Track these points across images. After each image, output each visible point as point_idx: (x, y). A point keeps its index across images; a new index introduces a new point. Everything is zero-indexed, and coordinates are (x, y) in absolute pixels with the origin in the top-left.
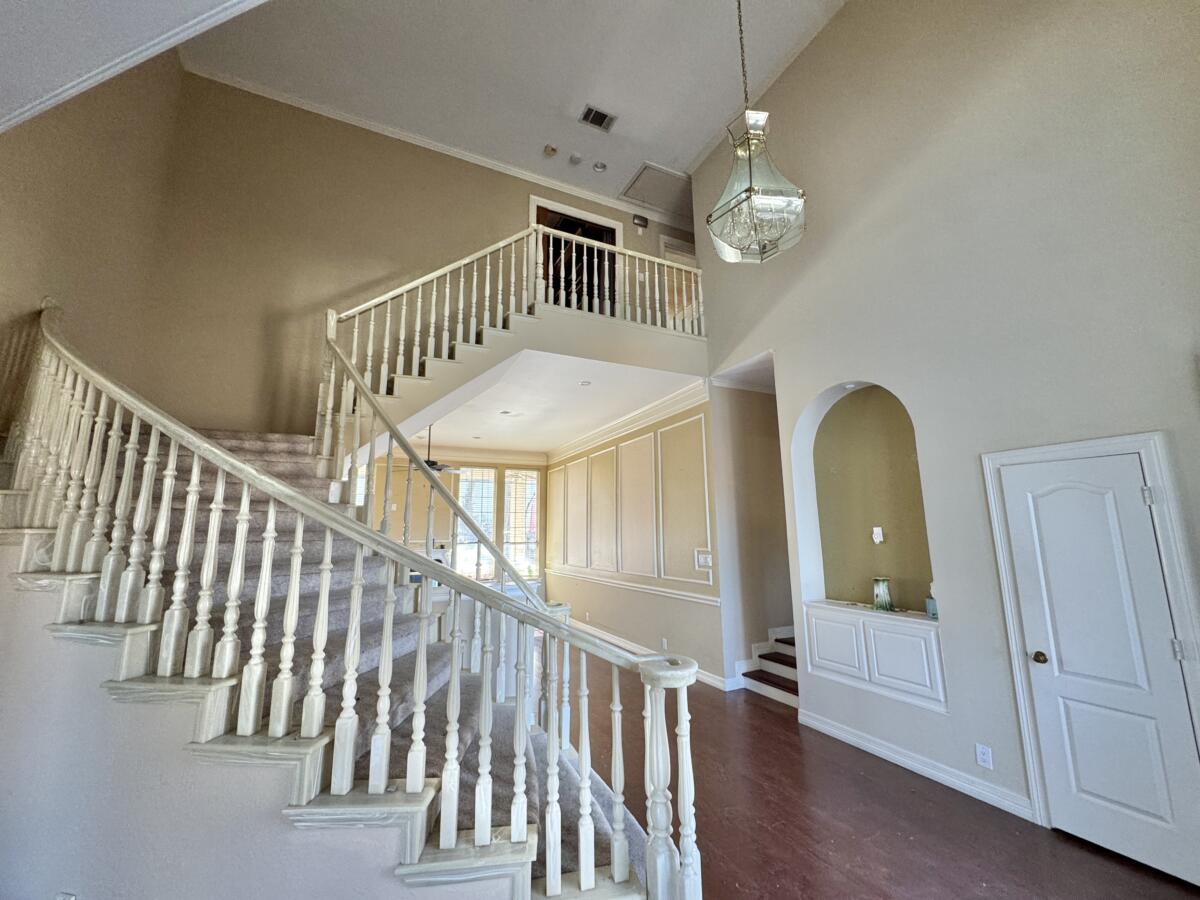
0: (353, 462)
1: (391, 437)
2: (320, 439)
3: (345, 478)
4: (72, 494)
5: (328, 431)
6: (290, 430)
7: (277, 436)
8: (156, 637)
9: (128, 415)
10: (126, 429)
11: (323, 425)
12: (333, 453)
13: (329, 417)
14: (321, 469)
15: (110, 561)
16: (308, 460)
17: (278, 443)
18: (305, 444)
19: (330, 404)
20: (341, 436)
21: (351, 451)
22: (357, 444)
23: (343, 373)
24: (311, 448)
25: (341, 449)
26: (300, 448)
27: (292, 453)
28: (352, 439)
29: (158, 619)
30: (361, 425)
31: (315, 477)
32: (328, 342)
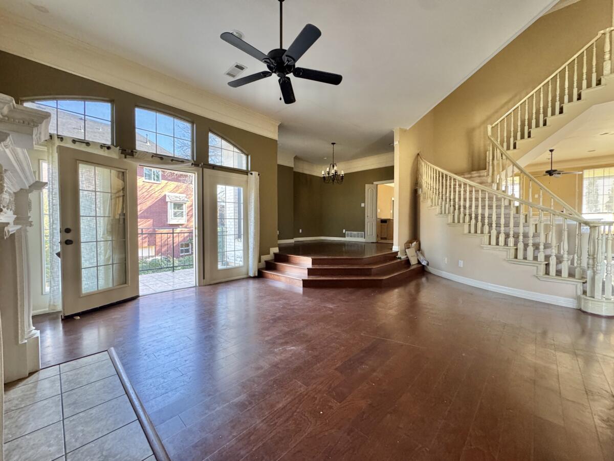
0: (500, 176)
1: (513, 166)
2: (489, 170)
3: (498, 182)
4: (435, 191)
5: (491, 167)
6: (479, 169)
7: (474, 172)
8: (454, 216)
9: (442, 174)
10: (443, 177)
11: (489, 166)
12: (493, 174)
13: (491, 163)
14: (489, 180)
15: (444, 203)
16: (484, 178)
17: (475, 174)
18: (484, 173)
19: (491, 158)
20: (495, 168)
21: (499, 173)
22: (501, 170)
23: (494, 147)
24: (485, 174)
25: (496, 173)
26: (482, 174)
27: (480, 176)
28: (499, 169)
29: (454, 213)
30: (502, 163)
31: (487, 182)
32: (488, 137)
